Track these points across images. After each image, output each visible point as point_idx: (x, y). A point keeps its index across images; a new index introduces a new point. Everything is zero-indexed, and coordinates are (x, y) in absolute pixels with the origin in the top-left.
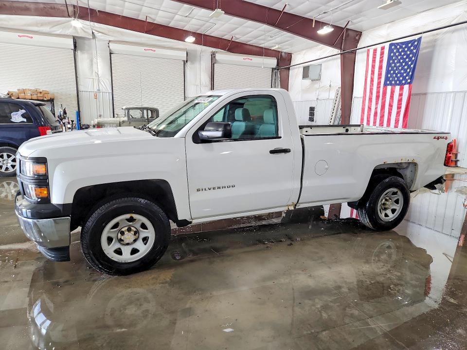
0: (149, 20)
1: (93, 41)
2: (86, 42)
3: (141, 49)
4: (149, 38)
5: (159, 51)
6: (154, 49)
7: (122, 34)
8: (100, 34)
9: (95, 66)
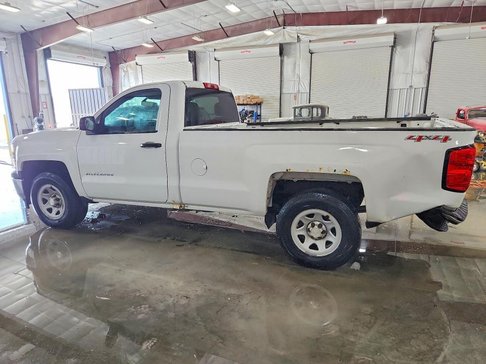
0: (350, 9)
1: (298, 44)
2: (292, 47)
3: (340, 43)
4: (352, 29)
5: (360, 41)
6: (353, 40)
7: (324, 31)
8: (304, 36)
9: (297, 67)
